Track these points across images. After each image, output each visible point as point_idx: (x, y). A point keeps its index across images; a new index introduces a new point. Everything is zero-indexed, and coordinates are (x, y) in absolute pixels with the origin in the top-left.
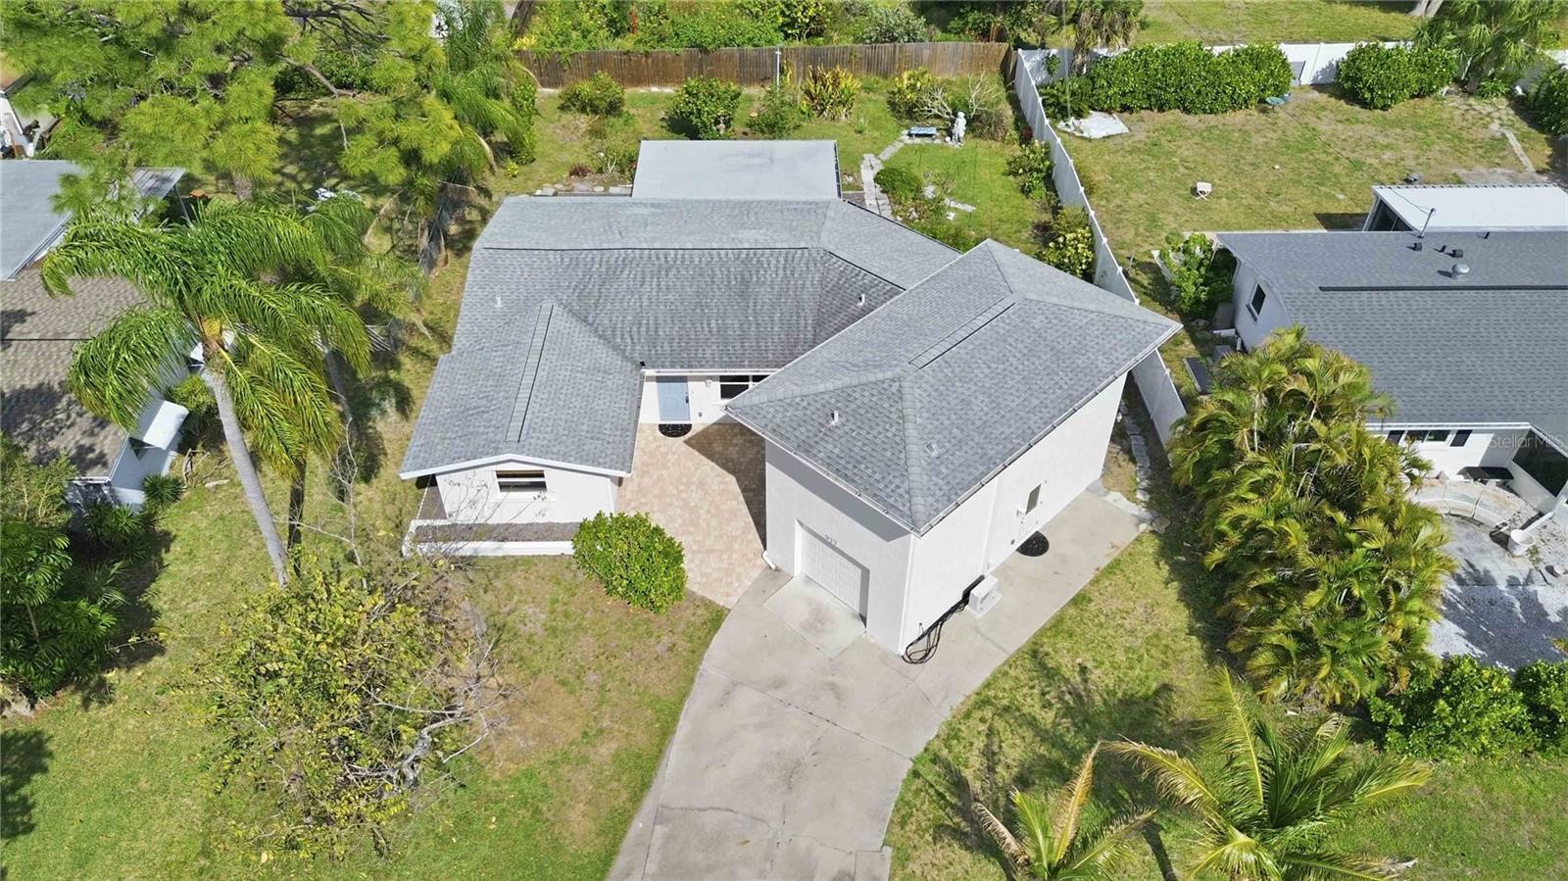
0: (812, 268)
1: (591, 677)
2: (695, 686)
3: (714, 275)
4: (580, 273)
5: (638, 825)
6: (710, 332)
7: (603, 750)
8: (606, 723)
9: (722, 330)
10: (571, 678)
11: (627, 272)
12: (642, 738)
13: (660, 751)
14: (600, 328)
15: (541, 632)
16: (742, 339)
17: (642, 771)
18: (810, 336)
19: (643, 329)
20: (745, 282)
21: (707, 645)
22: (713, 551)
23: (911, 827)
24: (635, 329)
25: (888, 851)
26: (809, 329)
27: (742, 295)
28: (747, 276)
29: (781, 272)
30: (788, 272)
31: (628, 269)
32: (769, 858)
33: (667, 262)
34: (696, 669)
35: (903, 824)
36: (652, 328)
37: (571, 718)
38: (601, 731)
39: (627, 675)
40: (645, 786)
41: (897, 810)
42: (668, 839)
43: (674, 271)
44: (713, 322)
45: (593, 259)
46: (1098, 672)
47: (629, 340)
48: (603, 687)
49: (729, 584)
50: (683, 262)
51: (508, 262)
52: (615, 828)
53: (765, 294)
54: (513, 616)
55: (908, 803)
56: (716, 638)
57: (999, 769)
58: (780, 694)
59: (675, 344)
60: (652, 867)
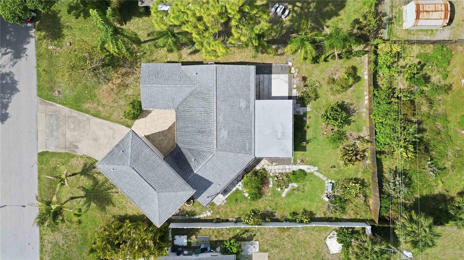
0: (207, 149)
1: (116, 104)
2: (113, 123)
3: (205, 124)
4: (206, 92)
5: (87, 115)
6: (187, 124)
7: (101, 108)
8: (106, 108)
9: (188, 127)
10: (115, 101)
11: (206, 103)
12: (103, 114)
13: (100, 118)
14: (188, 99)
15: (126, 94)
16: (186, 132)
17: (97, 115)
18: (186, 147)
19: (188, 109)
20: (203, 132)
21: (123, 125)
22: (146, 125)
23: (86, 159)
24: (188, 107)
25: (82, 155)
26: (188, 147)
27: (199, 132)
28: (205, 133)
29: (206, 141)
30: (206, 143)
31: (207, 103)
32: (81, 136)
33: (209, 113)
34: (117, 123)
35: (87, 158)
36: (188, 111)
37: (107, 102)
38: (105, 107)
39: (116, 111)
40: (94, 116)
41: (89, 157)
42: (85, 121)
43: (206, 115)
44: (190, 125)
45: (211, 95)
46: (117, 195)
47: (185, 105)
48: (114, 107)
49: (137, 129)
50: (209, 117)
51: (209, 74)
52: (87, 112)
53: (199, 137)
54: (130, 88)
55: (90, 159)
56: (124, 126)
57: (97, 174)
58: (112, 138)
59: (183, 116)
60: (80, 118)
